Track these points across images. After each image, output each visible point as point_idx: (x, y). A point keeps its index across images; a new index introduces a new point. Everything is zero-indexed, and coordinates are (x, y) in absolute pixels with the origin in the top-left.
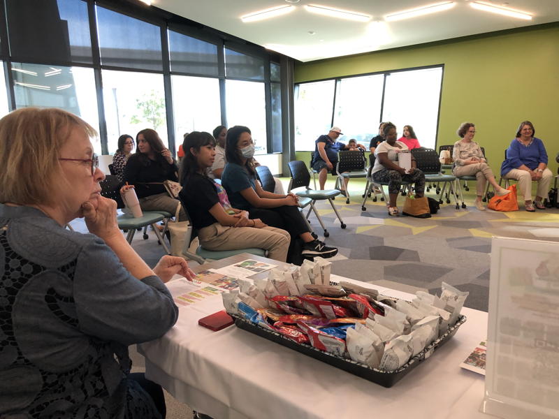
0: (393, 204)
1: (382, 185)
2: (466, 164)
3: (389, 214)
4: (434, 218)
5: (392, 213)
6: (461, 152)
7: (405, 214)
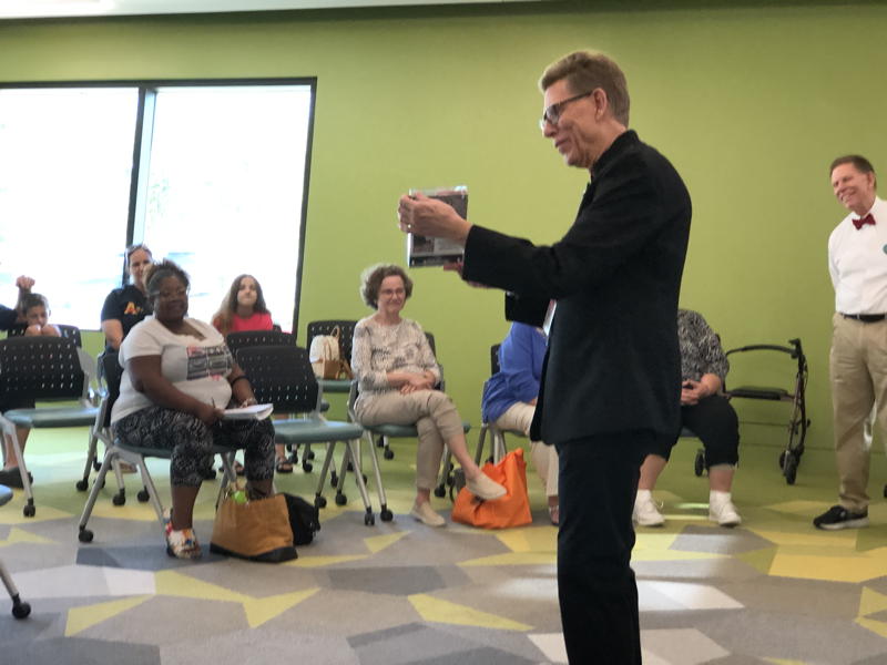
0: (182, 519)
1: (145, 455)
3: (170, 552)
4: (306, 561)
5: (178, 549)
6: (373, 352)
7: (219, 552)
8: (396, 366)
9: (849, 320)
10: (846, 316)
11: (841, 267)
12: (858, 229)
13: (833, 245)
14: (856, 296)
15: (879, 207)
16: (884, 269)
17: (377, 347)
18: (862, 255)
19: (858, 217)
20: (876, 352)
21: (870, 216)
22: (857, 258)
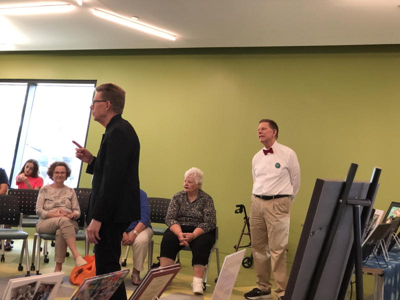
8: (55, 207)
9: (257, 198)
10: (257, 196)
11: (256, 172)
12: (266, 154)
13: (255, 161)
14: (260, 186)
15: (276, 146)
16: (275, 175)
17: (47, 198)
18: (266, 167)
19: (266, 149)
20: (268, 214)
21: (271, 149)
22: (264, 168)
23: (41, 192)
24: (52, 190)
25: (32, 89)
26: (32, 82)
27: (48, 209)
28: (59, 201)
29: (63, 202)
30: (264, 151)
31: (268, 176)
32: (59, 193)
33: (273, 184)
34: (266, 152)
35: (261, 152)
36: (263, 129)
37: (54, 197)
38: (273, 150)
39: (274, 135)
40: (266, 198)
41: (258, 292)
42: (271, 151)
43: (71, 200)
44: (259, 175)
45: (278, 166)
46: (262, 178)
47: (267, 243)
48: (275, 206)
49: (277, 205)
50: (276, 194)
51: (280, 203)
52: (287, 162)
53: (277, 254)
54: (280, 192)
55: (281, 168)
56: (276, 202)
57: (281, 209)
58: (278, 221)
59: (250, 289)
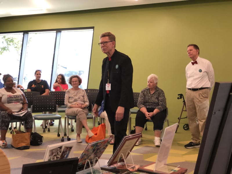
0: (2, 138)
2: (70, 107)
6: (69, 97)
8: (75, 101)
9: (189, 90)
10: (189, 89)
11: (188, 75)
12: (193, 65)
13: (187, 69)
14: (191, 83)
15: (199, 59)
16: (199, 76)
17: (70, 96)
18: (193, 72)
19: (193, 62)
20: (196, 99)
21: (196, 61)
22: (192, 73)
23: (67, 93)
24: (73, 92)
25: (59, 34)
26: (58, 31)
27: (71, 103)
28: (77, 98)
29: (79, 98)
30: (192, 63)
31: (195, 77)
32: (76, 93)
33: (198, 82)
34: (193, 64)
35: (190, 63)
36: (190, 50)
37: (74, 96)
38: (197, 62)
39: (198, 53)
40: (194, 90)
41: (193, 144)
42: (196, 63)
43: (83, 96)
44: (190, 77)
45: (200, 71)
46: (191, 79)
47: (196, 116)
48: (200, 95)
49: (200, 94)
50: (200, 87)
51: (203, 92)
52: (206, 68)
53: (202, 122)
54: (202, 86)
55: (202, 72)
56: (200, 92)
57: (204, 96)
58: (202, 103)
59: (188, 142)
